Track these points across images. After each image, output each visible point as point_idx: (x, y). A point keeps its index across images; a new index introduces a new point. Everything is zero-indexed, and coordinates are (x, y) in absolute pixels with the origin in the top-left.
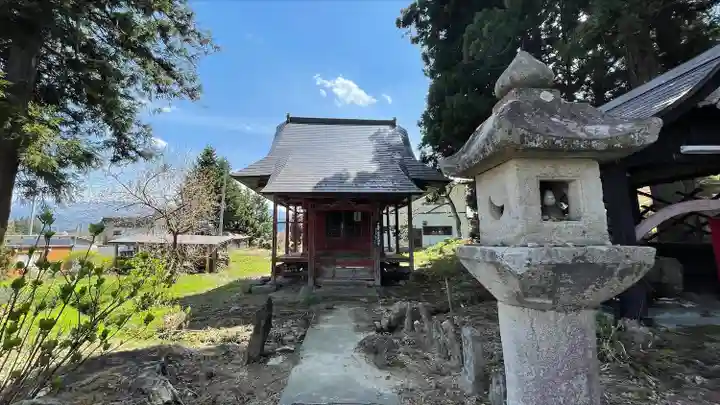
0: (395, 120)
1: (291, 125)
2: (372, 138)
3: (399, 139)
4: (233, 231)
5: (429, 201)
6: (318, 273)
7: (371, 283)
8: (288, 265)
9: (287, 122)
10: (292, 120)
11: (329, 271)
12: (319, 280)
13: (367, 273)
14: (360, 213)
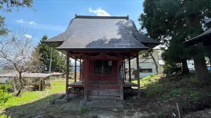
0: (128, 16)
1: (77, 19)
2: (117, 24)
3: (131, 25)
4: (56, 71)
5: (144, 56)
6: (89, 93)
7: (118, 98)
8: (75, 88)
9: (76, 18)
10: (77, 17)
11: (95, 92)
12: (90, 97)
13: (116, 93)
14: (111, 62)
